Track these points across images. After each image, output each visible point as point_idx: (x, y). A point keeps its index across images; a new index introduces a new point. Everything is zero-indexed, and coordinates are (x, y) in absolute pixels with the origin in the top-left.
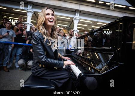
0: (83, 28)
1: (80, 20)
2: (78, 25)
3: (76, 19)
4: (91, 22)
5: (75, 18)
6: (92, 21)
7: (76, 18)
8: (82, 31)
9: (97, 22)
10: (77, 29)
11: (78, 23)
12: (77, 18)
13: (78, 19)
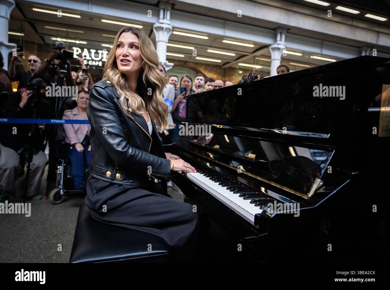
0: (182, 56)
1: (175, 33)
2: (168, 47)
3: (161, 29)
4: (206, 38)
5: (157, 25)
6: (209, 35)
7: (162, 25)
8: (178, 64)
9: (223, 37)
10: (167, 59)
11: (169, 40)
12: (165, 26)
13: (168, 30)
